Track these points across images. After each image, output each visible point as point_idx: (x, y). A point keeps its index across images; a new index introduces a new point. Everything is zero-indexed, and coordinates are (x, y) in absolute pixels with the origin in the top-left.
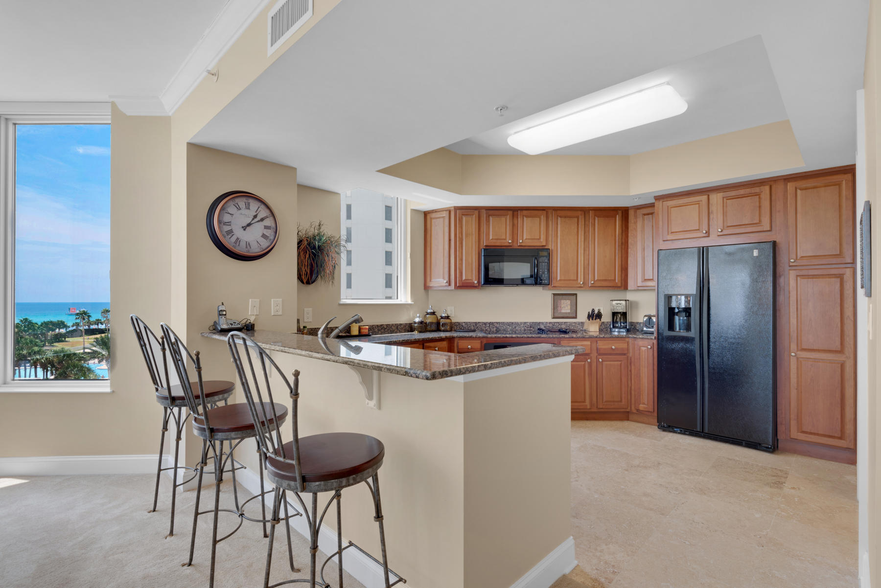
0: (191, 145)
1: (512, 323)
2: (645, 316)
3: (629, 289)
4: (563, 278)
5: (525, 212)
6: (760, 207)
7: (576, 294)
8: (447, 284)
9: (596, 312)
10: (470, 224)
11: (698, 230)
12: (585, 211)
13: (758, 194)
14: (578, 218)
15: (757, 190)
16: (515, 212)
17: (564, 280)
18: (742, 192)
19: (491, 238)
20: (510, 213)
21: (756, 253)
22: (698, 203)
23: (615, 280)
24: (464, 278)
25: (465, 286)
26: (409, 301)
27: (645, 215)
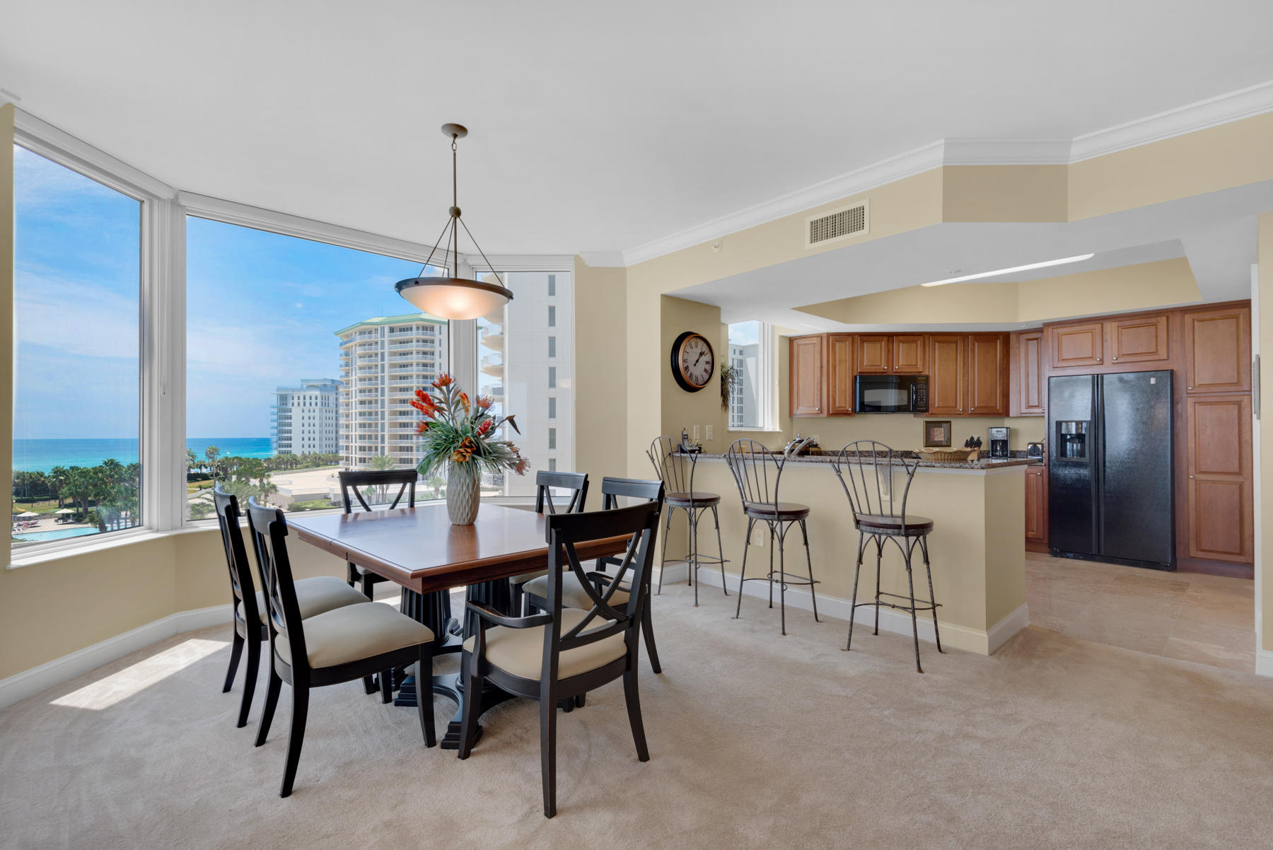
0: (666, 298)
1: (882, 452)
2: (1029, 444)
3: (1011, 415)
4: (941, 405)
5: (900, 338)
6: (1156, 337)
7: (950, 422)
8: (819, 412)
9: (976, 439)
10: (843, 350)
11: (1092, 357)
12: (964, 336)
13: (1155, 325)
14: (957, 343)
15: (1154, 320)
16: (890, 337)
17: (942, 407)
18: (1138, 322)
19: (865, 364)
20: (885, 338)
21: (1153, 381)
22: (1091, 331)
23: (996, 407)
24: (837, 405)
25: (838, 413)
26: (778, 429)
27: (1029, 340)
